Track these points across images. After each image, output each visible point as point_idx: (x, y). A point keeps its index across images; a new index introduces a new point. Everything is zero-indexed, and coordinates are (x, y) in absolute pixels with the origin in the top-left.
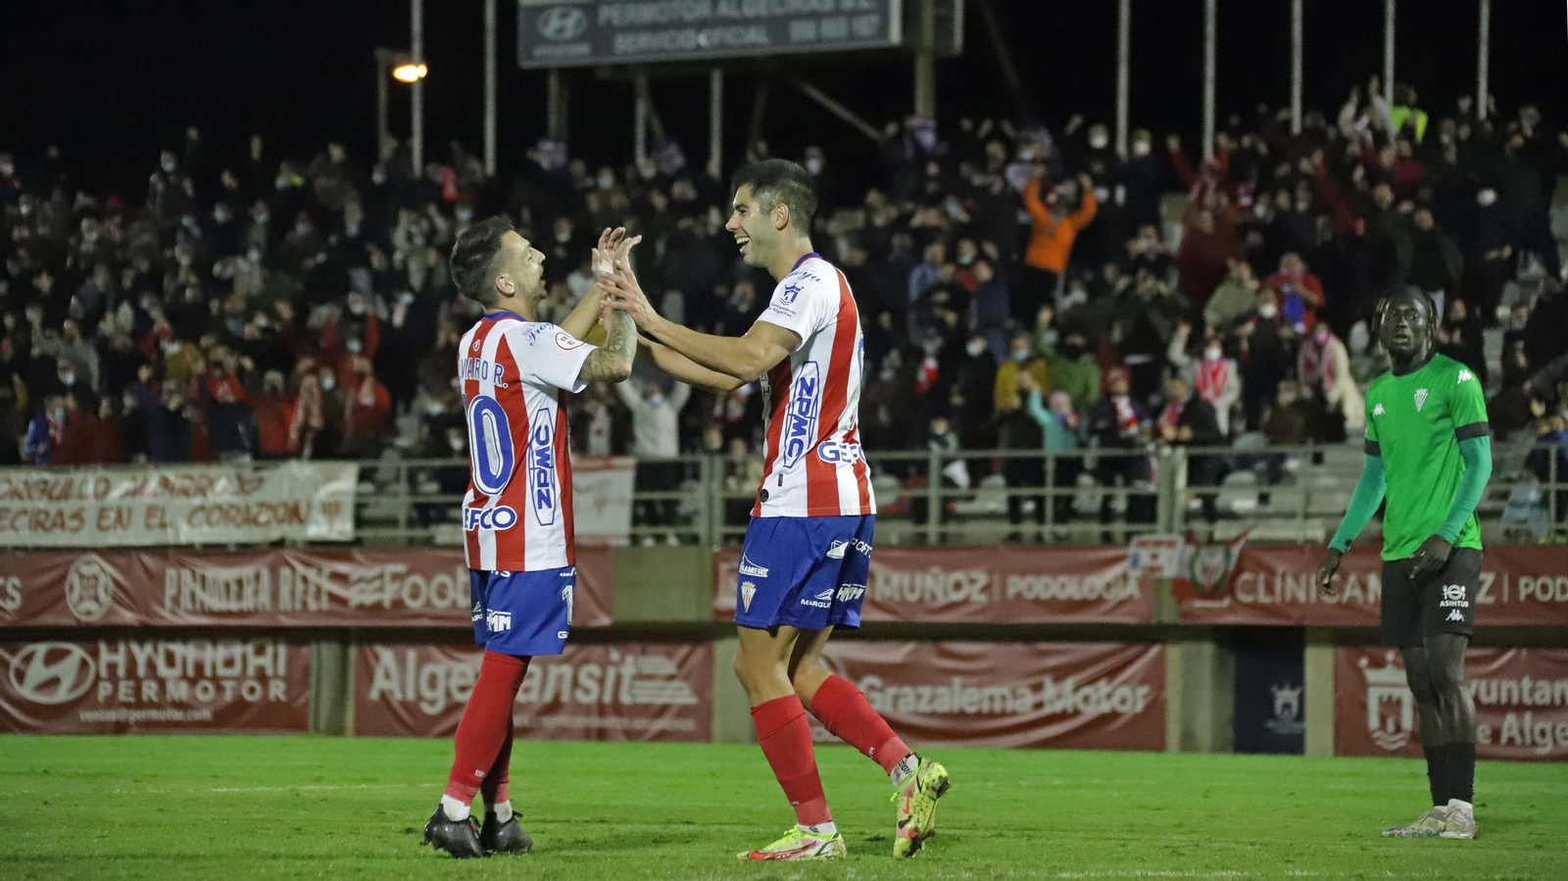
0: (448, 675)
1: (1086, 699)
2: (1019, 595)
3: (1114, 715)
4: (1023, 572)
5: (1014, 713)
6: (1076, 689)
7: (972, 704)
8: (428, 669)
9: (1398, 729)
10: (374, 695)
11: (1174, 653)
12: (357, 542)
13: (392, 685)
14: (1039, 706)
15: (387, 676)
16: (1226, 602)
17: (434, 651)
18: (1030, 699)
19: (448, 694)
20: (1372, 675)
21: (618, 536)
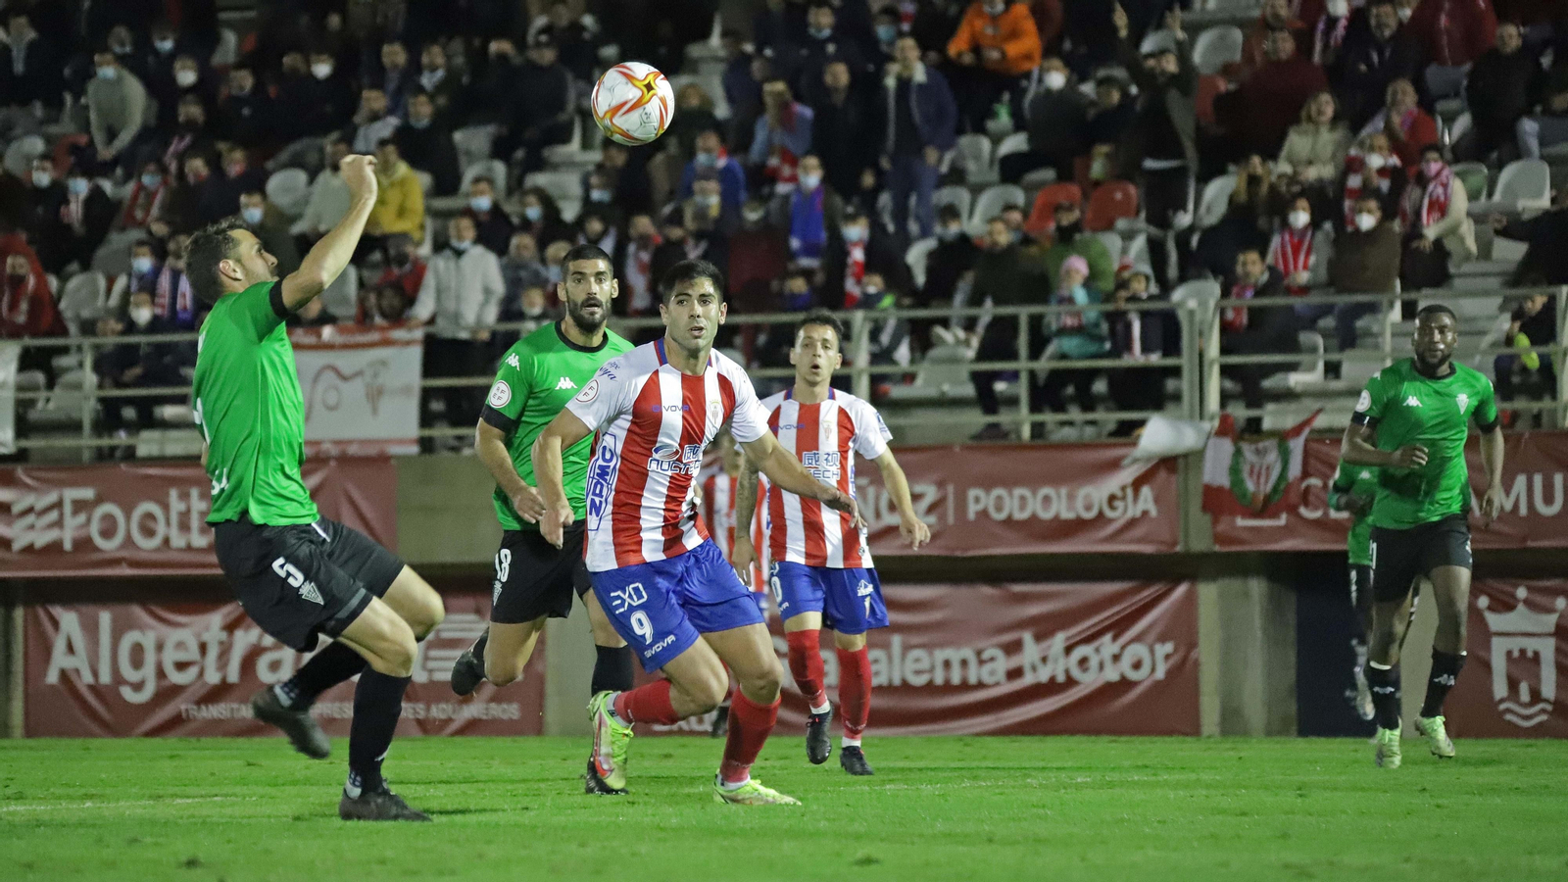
0: (160, 647)
1: (1083, 662)
2: (984, 514)
3: (1125, 684)
4: (988, 484)
5: (981, 685)
6: (1068, 650)
7: (918, 672)
8: (129, 639)
9: (1536, 696)
10: (53, 677)
11: (1208, 593)
12: (21, 456)
13: (79, 662)
14: (1015, 674)
15: (70, 649)
16: (1283, 520)
17: (138, 612)
18: (1003, 664)
19: (161, 674)
20: (1495, 621)
21: (401, 442)
